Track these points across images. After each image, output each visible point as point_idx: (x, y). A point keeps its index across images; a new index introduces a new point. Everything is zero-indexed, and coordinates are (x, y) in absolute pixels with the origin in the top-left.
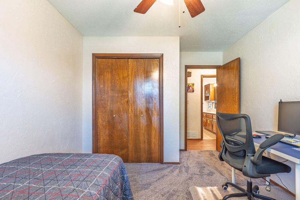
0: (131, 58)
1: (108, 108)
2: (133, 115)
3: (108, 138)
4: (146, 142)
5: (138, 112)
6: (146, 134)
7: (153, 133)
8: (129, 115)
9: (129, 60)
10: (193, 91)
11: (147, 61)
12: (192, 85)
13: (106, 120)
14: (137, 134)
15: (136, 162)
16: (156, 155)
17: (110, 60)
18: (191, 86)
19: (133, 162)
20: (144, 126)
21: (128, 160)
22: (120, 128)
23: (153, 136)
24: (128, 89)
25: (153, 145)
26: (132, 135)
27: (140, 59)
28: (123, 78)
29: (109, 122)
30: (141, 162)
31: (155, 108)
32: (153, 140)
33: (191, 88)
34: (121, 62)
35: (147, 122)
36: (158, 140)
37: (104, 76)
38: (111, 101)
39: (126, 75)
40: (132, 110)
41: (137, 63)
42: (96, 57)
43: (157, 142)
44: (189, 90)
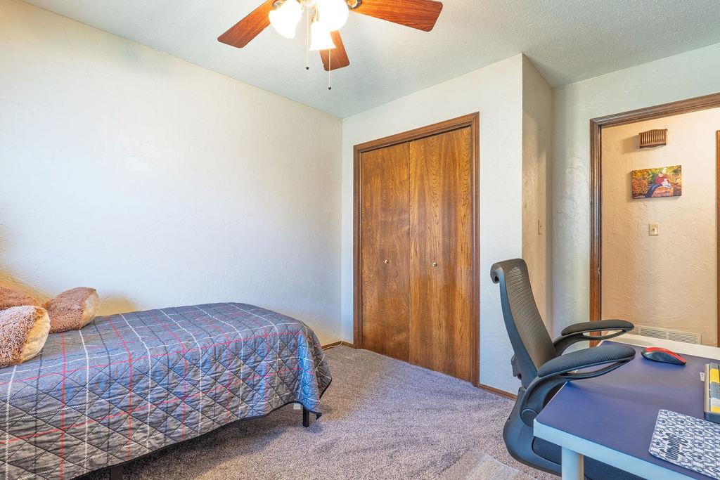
0: (415, 140)
1: (378, 245)
2: (417, 261)
3: (376, 304)
4: (444, 325)
5: (428, 256)
6: (442, 306)
7: (458, 305)
8: (411, 261)
9: (411, 143)
10: (677, 193)
11: (444, 138)
12: (670, 173)
13: (375, 269)
14: (426, 304)
15: (422, 365)
16: (463, 362)
17: (380, 152)
18: (665, 177)
19: (417, 363)
20: (439, 289)
21: (408, 357)
22: (395, 287)
23: (458, 315)
24: (409, 205)
25: (457, 336)
26: (415, 304)
27: (431, 138)
28: (401, 183)
29: (378, 272)
30: (433, 370)
31: (462, 248)
32: (459, 324)
33: (665, 183)
34: (397, 151)
35: (445, 278)
36: (468, 327)
37: (371, 184)
38: (382, 232)
39: (406, 177)
40: (416, 250)
41: (425, 147)
42: (359, 151)
43: (468, 331)
44: (657, 191)
